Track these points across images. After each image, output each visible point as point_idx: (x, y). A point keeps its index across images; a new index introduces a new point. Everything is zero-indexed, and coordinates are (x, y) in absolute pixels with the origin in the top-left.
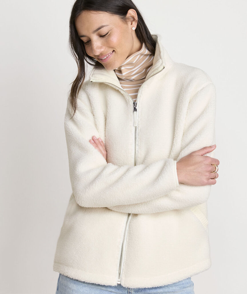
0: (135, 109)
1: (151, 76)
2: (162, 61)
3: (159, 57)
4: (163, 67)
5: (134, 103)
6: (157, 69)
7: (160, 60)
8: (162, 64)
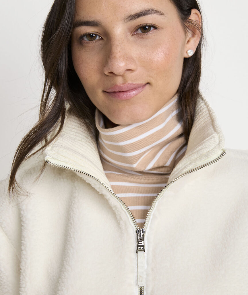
0: (140, 247)
1: (183, 172)
2: (220, 138)
3: (211, 129)
4: (220, 152)
5: (138, 232)
6: (207, 156)
7: (215, 134)
8: (219, 143)
